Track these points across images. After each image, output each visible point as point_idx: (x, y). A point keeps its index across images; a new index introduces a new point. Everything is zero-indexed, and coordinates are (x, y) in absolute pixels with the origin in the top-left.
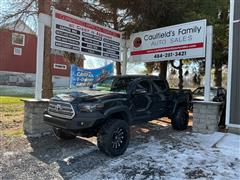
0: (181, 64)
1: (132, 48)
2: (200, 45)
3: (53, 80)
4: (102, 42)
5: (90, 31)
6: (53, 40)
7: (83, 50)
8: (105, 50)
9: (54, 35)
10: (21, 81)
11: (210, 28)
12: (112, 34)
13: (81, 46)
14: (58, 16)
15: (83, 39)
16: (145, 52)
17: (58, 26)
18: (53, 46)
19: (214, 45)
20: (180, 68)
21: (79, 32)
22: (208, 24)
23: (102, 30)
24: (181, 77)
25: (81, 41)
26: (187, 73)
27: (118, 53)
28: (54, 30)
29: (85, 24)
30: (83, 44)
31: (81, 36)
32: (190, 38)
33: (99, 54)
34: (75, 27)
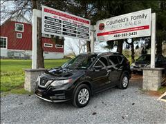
0: (133, 41)
1: (98, 31)
2: (147, 27)
3: (44, 54)
4: (77, 27)
5: (69, 20)
6: (43, 28)
7: (64, 33)
8: (79, 33)
9: (43, 24)
10: (22, 56)
11: (154, 14)
12: (84, 21)
13: (62, 31)
14: (46, 10)
15: (64, 26)
16: (107, 33)
17: (46, 18)
18: (43, 32)
20: (132, 44)
21: (60, 21)
22: (152, 12)
23: (76, 19)
24: (133, 50)
25: (62, 27)
26: (137, 47)
27: (88, 35)
28: (43, 20)
29: (65, 16)
30: (64, 30)
31: (62, 24)
32: (140, 22)
33: (75, 36)
34: (58, 18)
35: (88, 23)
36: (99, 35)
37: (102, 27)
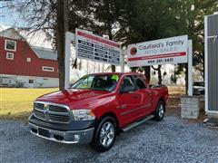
0: (160, 66)
2: (183, 54)
4: (108, 52)
5: (100, 44)
7: (96, 58)
8: (110, 57)
11: (191, 41)
12: (114, 45)
13: (94, 55)
14: (79, 33)
16: (140, 59)
17: (79, 41)
20: (159, 69)
21: (93, 45)
22: (189, 39)
25: (94, 52)
27: (119, 60)
31: (94, 48)
32: (176, 49)
33: (106, 60)
34: (91, 41)
35: (118, 46)
36: (129, 60)
37: (134, 51)
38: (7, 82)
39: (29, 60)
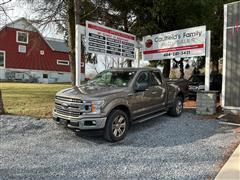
0: (182, 59)
1: (145, 49)
2: (200, 46)
4: (121, 44)
5: (113, 36)
7: (108, 52)
8: (123, 51)
11: (209, 32)
12: (129, 37)
13: (106, 49)
14: (90, 26)
16: (156, 51)
17: (90, 34)
19: (212, 44)
20: (181, 62)
21: (104, 38)
22: (207, 29)
24: (182, 71)
25: (106, 45)
26: (188, 66)
27: (133, 53)
29: (109, 31)
30: (108, 48)
31: (106, 41)
33: (120, 54)
34: (102, 34)
35: (133, 38)
36: (145, 53)
37: (149, 44)
38: (20, 77)
39: (42, 53)
